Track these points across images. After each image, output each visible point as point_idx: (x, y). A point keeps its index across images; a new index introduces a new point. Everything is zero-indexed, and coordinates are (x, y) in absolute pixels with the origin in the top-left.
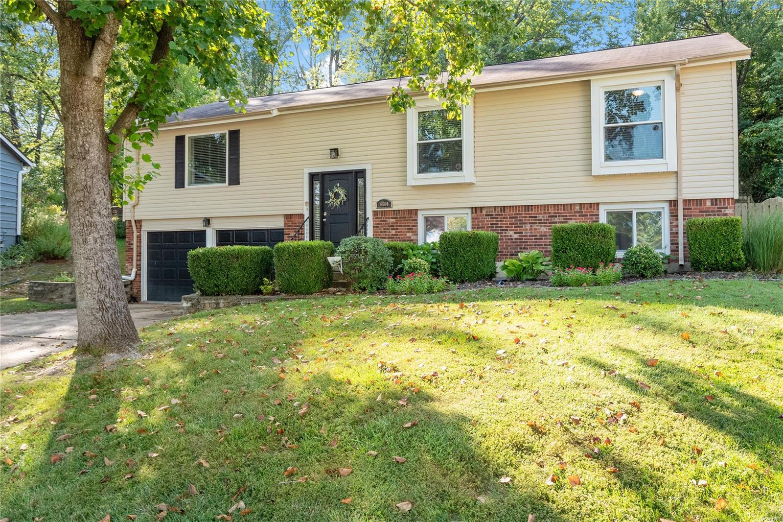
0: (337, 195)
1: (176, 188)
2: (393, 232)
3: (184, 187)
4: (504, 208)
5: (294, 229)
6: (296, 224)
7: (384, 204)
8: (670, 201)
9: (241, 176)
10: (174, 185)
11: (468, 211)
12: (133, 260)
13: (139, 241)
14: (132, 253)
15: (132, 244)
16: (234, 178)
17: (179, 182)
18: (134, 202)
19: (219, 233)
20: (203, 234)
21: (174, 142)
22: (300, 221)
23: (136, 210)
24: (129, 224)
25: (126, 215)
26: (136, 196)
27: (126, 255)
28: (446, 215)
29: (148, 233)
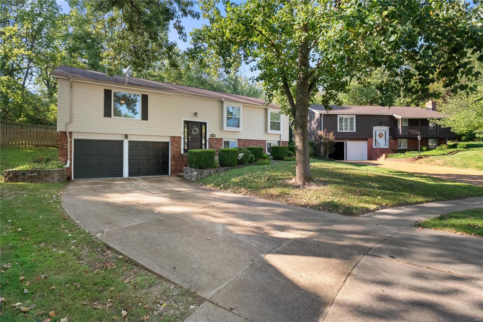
0: (195, 131)
1: (104, 116)
2: (215, 146)
3: (111, 117)
4: (246, 140)
5: (175, 142)
6: (177, 140)
7: (213, 136)
8: (278, 141)
9: (149, 117)
10: (103, 115)
11: (237, 140)
12: (67, 156)
13: (71, 144)
14: (64, 151)
15: (65, 146)
16: (145, 117)
17: (107, 114)
18: (69, 121)
19: (130, 142)
20: (122, 142)
21: (104, 92)
22: (179, 139)
23: (70, 125)
24: (62, 133)
25: (60, 128)
26: (71, 117)
27: (59, 153)
28: (230, 141)
29: (75, 140)
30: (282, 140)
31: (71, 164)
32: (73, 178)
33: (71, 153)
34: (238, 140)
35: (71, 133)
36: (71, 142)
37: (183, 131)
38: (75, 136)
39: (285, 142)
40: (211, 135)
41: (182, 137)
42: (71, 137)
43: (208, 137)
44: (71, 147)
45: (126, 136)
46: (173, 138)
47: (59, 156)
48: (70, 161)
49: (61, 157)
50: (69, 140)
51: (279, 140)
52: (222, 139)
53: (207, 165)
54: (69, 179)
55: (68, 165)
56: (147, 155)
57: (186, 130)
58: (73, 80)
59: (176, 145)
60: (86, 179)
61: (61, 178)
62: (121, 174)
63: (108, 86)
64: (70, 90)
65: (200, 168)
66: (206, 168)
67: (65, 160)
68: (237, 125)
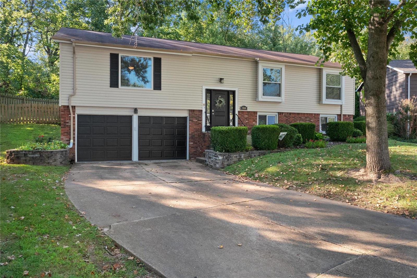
0: (221, 102)
1: (111, 87)
2: (247, 121)
3: (118, 87)
4: (290, 113)
5: (195, 118)
6: (197, 115)
7: (244, 108)
8: (338, 115)
9: (162, 85)
10: (109, 85)
11: (277, 114)
12: (70, 134)
13: (74, 121)
14: (67, 129)
15: (68, 123)
16: (157, 86)
17: (114, 83)
18: (72, 93)
19: (140, 118)
20: (130, 117)
21: (109, 56)
22: (199, 113)
23: (72, 98)
24: (64, 108)
25: (62, 102)
26: (74, 89)
27: (62, 131)
28: (268, 115)
29: (78, 115)
30: (344, 113)
31: (74, 144)
32: (76, 161)
33: (74, 131)
34: (279, 113)
35: (74, 107)
36: (74, 118)
37: (204, 102)
38: (79, 111)
39: (349, 115)
40: (241, 108)
41: (204, 111)
42: (74, 112)
43: (237, 109)
44: (74, 124)
45: (136, 110)
46: (191, 111)
47: (62, 134)
48: (73, 141)
49: (64, 136)
50: (72, 116)
51: (339, 113)
52: (255, 113)
53: (236, 147)
54: (72, 161)
55: (71, 146)
56: (161, 134)
57: (209, 101)
58: (76, 44)
59: (196, 120)
60: (91, 162)
61: (64, 161)
62: (129, 157)
63: (115, 49)
64: (72, 56)
65: (228, 151)
66: (234, 152)
67: (68, 139)
68: (278, 93)
